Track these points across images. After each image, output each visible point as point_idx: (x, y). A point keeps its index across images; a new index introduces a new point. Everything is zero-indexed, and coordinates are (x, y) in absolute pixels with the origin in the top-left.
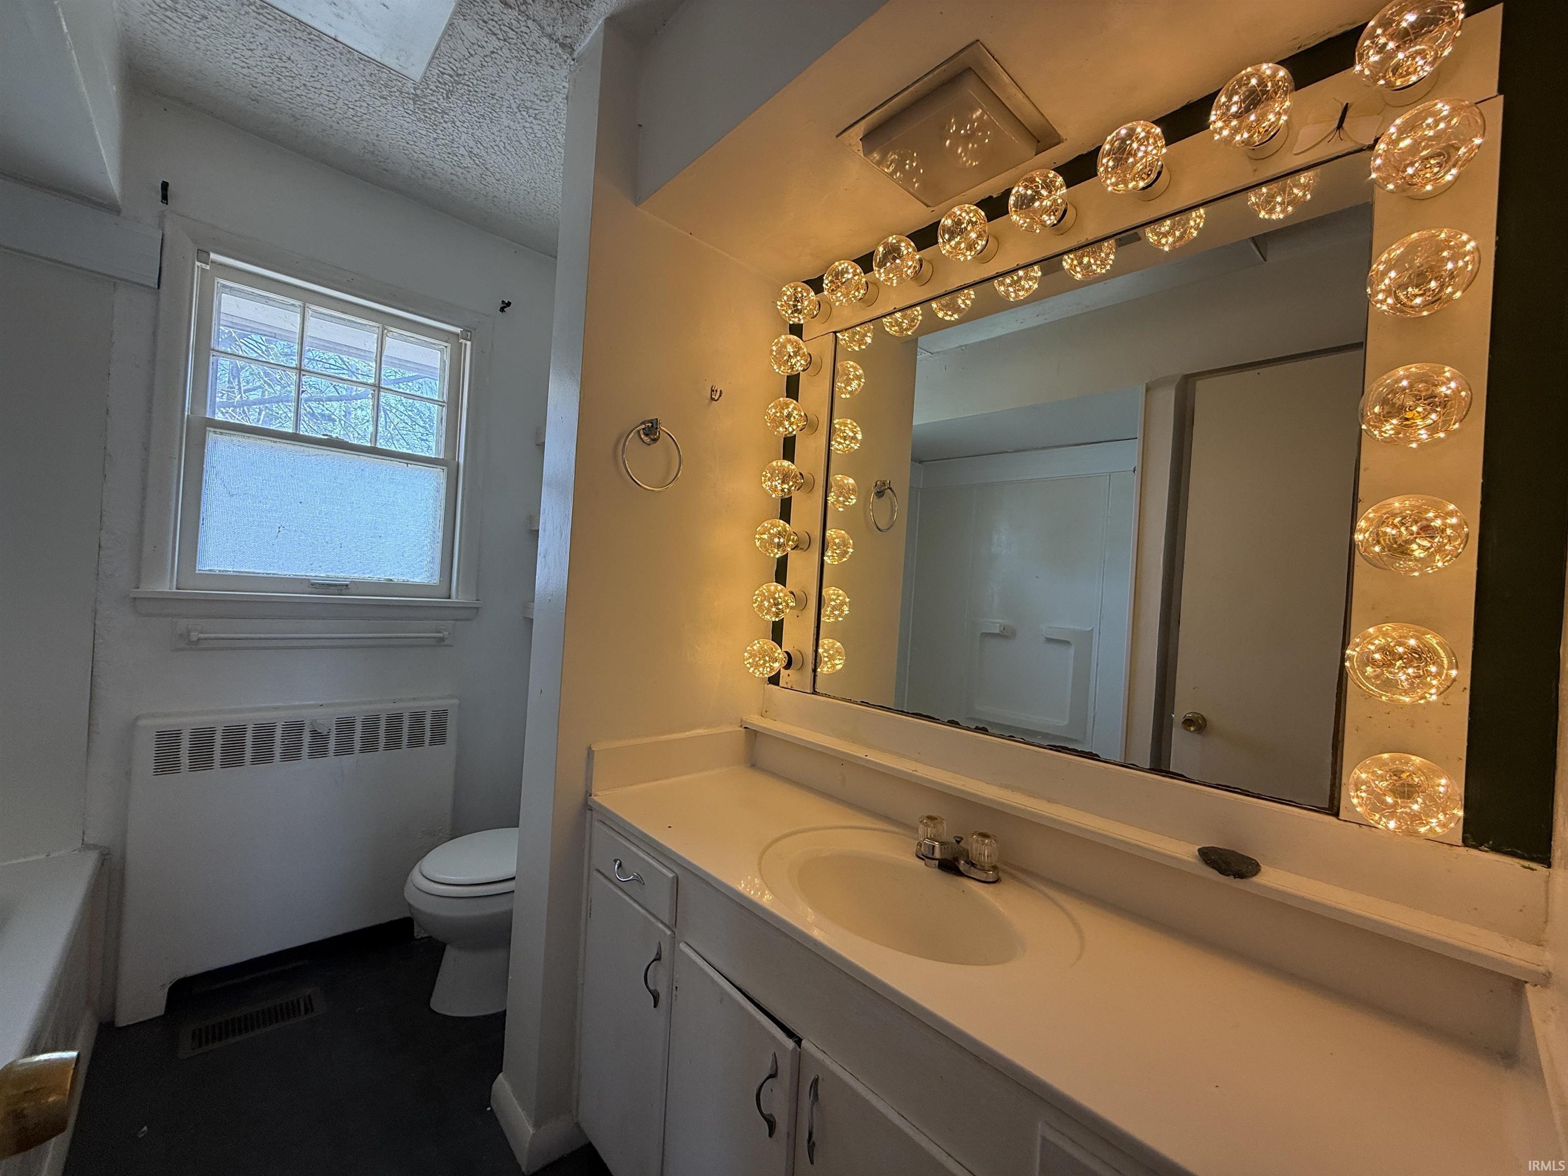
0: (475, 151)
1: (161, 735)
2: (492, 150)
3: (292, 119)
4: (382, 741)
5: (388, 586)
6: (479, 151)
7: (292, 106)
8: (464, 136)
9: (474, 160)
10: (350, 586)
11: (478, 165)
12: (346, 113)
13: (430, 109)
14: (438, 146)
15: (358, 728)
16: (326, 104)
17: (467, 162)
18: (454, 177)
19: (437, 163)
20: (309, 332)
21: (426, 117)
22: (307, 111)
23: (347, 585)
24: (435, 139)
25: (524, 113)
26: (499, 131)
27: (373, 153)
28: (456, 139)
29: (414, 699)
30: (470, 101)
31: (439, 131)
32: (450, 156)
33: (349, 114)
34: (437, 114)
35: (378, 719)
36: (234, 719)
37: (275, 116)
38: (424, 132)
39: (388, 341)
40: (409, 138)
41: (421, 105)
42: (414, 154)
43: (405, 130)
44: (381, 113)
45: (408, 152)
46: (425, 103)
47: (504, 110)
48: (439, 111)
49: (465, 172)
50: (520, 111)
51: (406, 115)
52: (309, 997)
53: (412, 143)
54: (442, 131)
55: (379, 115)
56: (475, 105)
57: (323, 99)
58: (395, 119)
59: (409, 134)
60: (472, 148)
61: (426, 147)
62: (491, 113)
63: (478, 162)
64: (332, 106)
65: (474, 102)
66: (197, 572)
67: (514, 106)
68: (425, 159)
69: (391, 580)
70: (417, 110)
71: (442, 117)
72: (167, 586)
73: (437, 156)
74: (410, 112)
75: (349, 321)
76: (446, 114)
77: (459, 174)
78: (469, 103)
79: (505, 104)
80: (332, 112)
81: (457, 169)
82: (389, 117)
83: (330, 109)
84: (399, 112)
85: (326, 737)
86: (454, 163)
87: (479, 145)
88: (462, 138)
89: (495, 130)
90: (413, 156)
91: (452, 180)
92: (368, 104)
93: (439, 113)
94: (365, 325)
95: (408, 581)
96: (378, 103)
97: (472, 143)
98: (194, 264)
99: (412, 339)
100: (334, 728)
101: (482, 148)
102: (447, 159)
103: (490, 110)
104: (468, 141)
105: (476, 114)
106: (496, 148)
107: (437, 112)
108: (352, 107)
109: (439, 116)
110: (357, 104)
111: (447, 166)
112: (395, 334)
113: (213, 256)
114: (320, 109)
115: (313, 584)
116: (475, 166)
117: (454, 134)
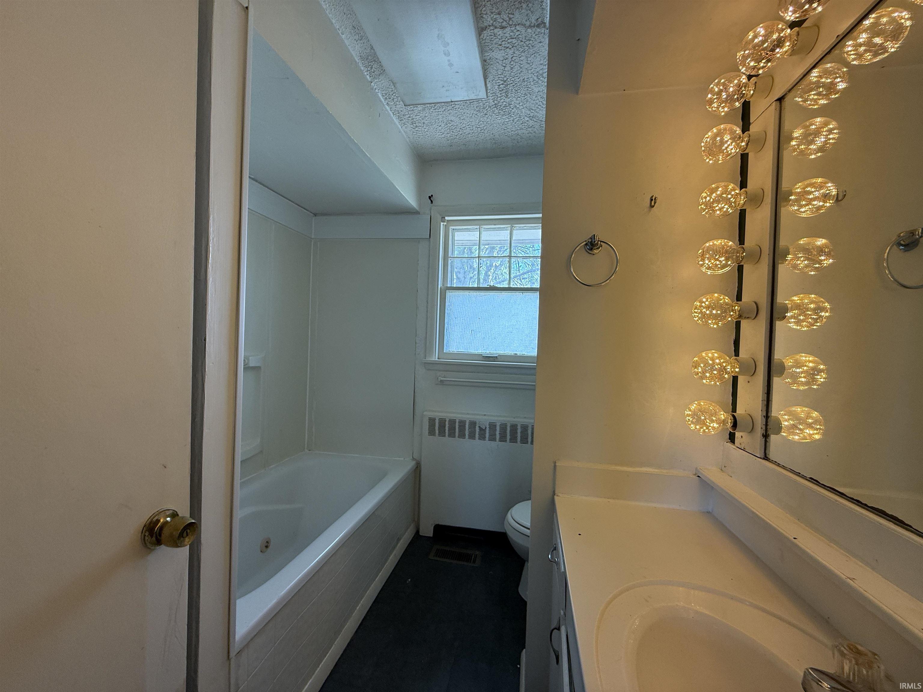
0: (532, 115)
1: (430, 419)
2: (538, 109)
3: (464, 146)
4: (508, 437)
5: (516, 358)
6: (533, 114)
7: (462, 140)
8: (523, 110)
9: (533, 120)
10: (498, 358)
11: (536, 122)
12: (478, 131)
13: (504, 107)
14: (515, 123)
15: (498, 428)
16: (470, 132)
17: (531, 123)
18: (530, 134)
19: (520, 132)
20: (483, 238)
21: (504, 112)
22: (467, 139)
23: (497, 357)
24: (513, 120)
25: (542, 79)
26: (536, 97)
27: (495, 143)
28: (521, 114)
29: (525, 418)
30: (516, 91)
31: (512, 116)
32: (523, 125)
33: (479, 131)
34: (507, 107)
35: (506, 425)
36: (452, 416)
37: (459, 148)
38: (507, 120)
39: (515, 232)
40: (503, 127)
41: (500, 108)
42: (509, 133)
43: (500, 124)
44: (489, 123)
45: (506, 134)
46: (501, 105)
47: (532, 83)
48: (507, 105)
49: (533, 129)
50: (539, 79)
51: (497, 117)
52: (477, 555)
53: (506, 128)
54: (513, 114)
55: (489, 124)
56: (519, 91)
57: (468, 131)
58: (494, 121)
59: (503, 125)
60: (529, 114)
61: (512, 127)
62: (527, 90)
63: (535, 120)
64: (473, 131)
65: (518, 90)
66: (444, 352)
67: (535, 78)
68: (514, 133)
69: (516, 354)
70: (500, 112)
71: (510, 107)
72: (435, 358)
73: (519, 128)
74: (498, 114)
75: (498, 228)
76: (511, 104)
77: (531, 131)
78: (516, 92)
79: (531, 80)
80: (474, 134)
81: (529, 129)
82: (492, 122)
83: (473, 133)
84: (494, 117)
85: (484, 430)
86: (526, 127)
87: (531, 111)
88: (523, 112)
89: (534, 97)
90: (509, 135)
91: (530, 136)
92: (483, 122)
93: (508, 106)
94: (504, 228)
95: (524, 354)
96: (485, 118)
97: (529, 112)
98: (440, 224)
99: (525, 228)
100: (488, 426)
101: (533, 111)
102: (523, 127)
103: (526, 89)
104: (526, 112)
105: (522, 96)
106: (539, 107)
107: (507, 106)
108: (478, 127)
109: (508, 107)
110: (479, 124)
111: (524, 131)
112: (517, 228)
113: (447, 218)
114: (469, 136)
115: (483, 357)
116: (535, 123)
117: (519, 112)
